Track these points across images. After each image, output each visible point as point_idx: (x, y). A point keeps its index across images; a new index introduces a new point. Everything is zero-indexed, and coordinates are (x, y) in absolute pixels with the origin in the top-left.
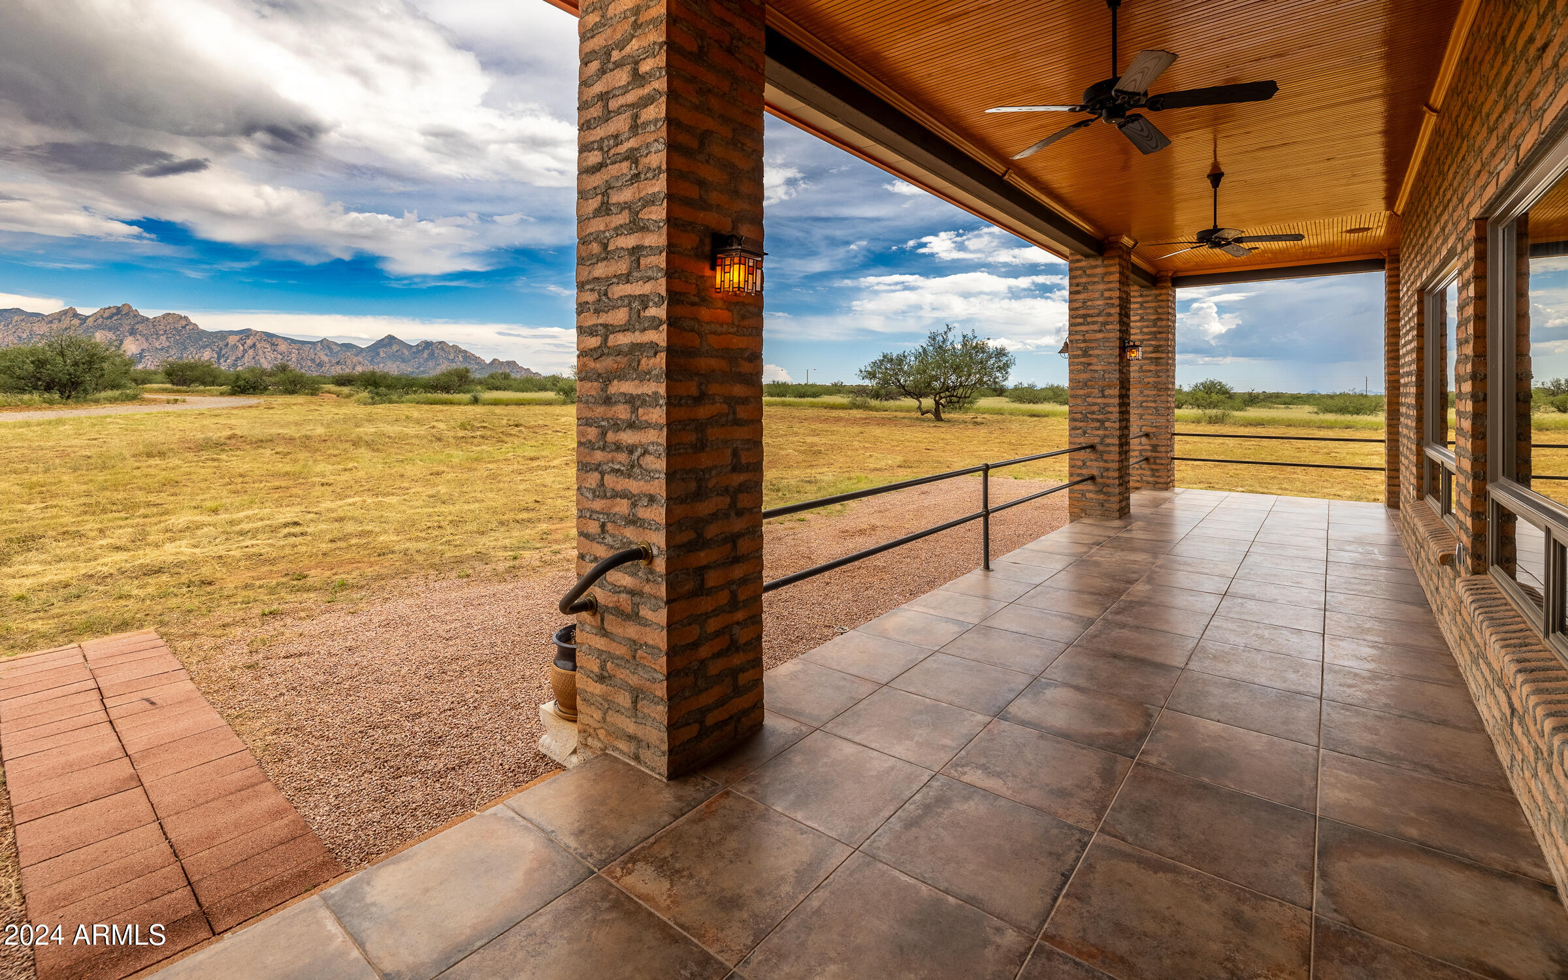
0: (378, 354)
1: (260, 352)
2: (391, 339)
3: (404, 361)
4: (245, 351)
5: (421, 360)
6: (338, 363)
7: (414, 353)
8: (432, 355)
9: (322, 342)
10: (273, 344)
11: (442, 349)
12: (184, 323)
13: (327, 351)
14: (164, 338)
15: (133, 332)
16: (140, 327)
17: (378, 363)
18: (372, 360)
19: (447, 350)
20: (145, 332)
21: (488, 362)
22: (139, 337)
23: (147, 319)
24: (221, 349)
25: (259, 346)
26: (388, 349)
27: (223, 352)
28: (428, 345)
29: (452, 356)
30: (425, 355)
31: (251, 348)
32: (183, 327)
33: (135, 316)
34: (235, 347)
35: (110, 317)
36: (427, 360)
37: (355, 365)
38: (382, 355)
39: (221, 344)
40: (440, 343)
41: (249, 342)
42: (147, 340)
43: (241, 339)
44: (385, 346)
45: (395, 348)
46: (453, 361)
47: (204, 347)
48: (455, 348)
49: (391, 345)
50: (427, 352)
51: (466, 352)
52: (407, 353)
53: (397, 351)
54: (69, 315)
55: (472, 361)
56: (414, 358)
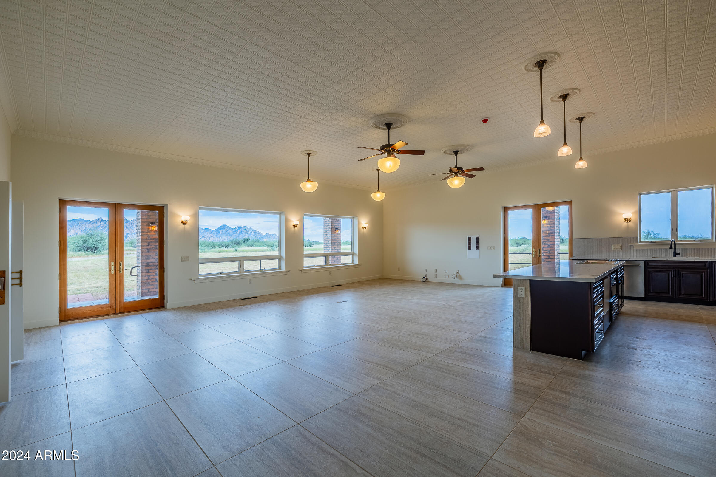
0: (219, 233)
2: (224, 226)
3: (230, 235)
5: (237, 235)
6: (203, 237)
7: (234, 232)
17: (219, 236)
18: (217, 235)
19: (247, 230)
20: (128, 226)
21: (264, 234)
26: (223, 230)
28: (240, 228)
29: (249, 232)
30: (238, 232)
36: (239, 234)
37: (210, 238)
38: (221, 233)
40: (245, 227)
42: (129, 229)
44: (222, 229)
45: (226, 230)
46: (250, 234)
48: (250, 228)
49: (225, 229)
50: (239, 231)
51: (255, 230)
52: (231, 232)
53: (227, 231)
54: (100, 220)
55: (258, 235)
56: (234, 234)
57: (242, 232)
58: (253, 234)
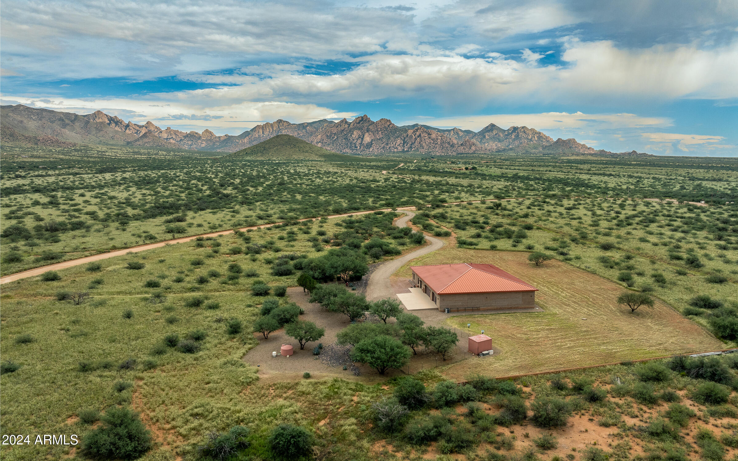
0: (485, 137)
1: (423, 140)
2: (492, 127)
3: (500, 141)
4: (416, 139)
5: (511, 140)
6: (462, 145)
7: (506, 135)
8: (517, 136)
9: (453, 130)
10: (429, 134)
11: (524, 132)
12: (388, 123)
13: (456, 136)
14: (380, 133)
15: (368, 131)
16: (371, 127)
17: (484, 143)
18: (481, 141)
19: (527, 132)
20: (373, 130)
21: (555, 140)
22: (370, 133)
23: (374, 122)
24: (405, 138)
25: (422, 135)
26: (490, 133)
27: (406, 140)
28: (515, 129)
29: (530, 137)
30: (513, 137)
31: (418, 137)
32: (389, 126)
33: (369, 121)
34: (411, 136)
35: (359, 123)
36: (514, 140)
38: (487, 137)
39: (405, 135)
40: (523, 127)
41: (418, 133)
42: (374, 134)
43: (414, 132)
44: (488, 131)
45: (495, 132)
46: (531, 140)
47: (397, 137)
48: (532, 130)
49: (492, 130)
50: (514, 134)
51: (540, 133)
52: (502, 135)
53: (496, 134)
54: (344, 122)
55: (544, 140)
56: (506, 139)
57: (518, 136)
58: (536, 139)
